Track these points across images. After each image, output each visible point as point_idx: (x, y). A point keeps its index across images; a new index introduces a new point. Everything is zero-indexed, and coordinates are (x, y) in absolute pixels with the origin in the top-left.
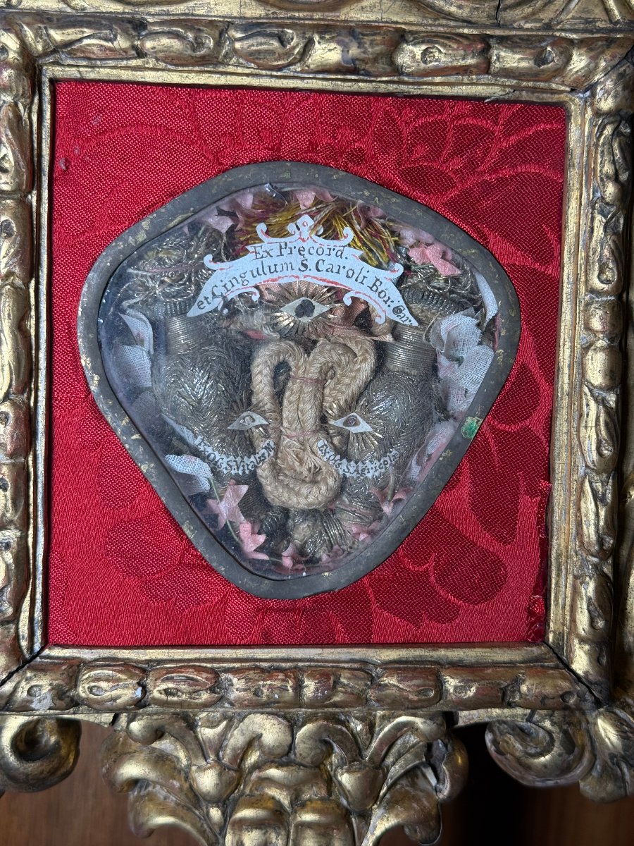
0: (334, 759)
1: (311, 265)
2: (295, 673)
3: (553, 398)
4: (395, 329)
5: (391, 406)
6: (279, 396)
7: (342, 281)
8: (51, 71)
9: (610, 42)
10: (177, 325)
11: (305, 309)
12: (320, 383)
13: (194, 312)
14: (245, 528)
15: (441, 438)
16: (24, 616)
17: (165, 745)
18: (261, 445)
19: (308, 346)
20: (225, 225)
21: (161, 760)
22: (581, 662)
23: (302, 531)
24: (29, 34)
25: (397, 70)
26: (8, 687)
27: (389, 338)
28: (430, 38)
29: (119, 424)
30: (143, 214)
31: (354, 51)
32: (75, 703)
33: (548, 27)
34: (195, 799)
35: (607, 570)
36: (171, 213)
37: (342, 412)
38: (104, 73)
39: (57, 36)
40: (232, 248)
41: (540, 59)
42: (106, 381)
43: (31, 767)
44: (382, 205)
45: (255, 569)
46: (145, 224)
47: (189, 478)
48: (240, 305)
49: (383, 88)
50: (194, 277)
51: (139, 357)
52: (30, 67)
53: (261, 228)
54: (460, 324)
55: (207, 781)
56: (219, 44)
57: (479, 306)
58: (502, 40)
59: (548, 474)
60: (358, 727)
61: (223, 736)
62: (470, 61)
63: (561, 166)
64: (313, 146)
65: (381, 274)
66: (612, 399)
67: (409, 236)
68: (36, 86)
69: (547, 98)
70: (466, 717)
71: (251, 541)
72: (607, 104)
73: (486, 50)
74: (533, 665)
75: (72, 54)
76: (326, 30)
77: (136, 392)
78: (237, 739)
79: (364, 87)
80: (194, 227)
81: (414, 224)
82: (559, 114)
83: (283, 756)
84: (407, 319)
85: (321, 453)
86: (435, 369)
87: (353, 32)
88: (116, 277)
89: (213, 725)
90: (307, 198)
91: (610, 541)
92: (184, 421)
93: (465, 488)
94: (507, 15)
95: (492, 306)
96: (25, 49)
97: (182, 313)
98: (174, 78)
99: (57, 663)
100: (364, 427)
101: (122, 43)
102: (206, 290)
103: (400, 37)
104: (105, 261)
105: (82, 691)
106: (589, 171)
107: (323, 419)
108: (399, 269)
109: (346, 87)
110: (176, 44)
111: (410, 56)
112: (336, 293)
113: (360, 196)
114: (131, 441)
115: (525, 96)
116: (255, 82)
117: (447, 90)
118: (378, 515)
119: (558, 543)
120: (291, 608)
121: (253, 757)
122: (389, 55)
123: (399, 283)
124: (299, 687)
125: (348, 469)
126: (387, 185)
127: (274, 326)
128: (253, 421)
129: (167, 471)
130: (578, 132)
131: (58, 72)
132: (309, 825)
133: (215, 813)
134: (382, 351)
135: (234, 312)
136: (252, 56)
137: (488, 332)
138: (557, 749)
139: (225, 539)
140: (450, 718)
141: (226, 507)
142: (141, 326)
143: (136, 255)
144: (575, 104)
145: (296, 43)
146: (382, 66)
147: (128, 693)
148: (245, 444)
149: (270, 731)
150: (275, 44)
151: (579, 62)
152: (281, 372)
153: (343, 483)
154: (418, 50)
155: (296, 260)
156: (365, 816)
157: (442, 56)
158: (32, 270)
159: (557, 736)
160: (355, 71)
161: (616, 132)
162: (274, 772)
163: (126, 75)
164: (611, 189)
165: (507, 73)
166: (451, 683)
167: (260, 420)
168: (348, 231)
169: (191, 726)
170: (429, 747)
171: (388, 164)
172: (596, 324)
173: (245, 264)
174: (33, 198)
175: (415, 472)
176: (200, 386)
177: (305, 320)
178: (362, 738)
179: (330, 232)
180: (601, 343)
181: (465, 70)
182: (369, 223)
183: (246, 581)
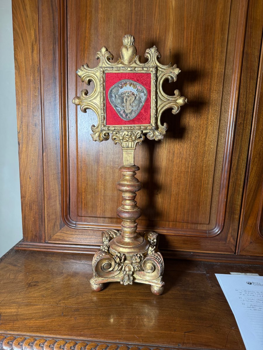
0: (132, 136)
1: (129, 89)
2: (128, 127)
3: (151, 101)
4: (137, 95)
5: (136, 102)
6: (126, 102)
7: (131, 90)
8: (105, 72)
9: (154, 67)
10: (117, 95)
11: (128, 93)
12: (130, 100)
13: (118, 94)
14: (123, 114)
15: (141, 105)
16: (104, 122)
17: (117, 135)
18: (125, 107)
19: (129, 97)
20: (121, 86)
21: (117, 136)
22: (153, 125)
23: (129, 115)
24: (103, 69)
25: (135, 70)
26: (103, 128)
27: (136, 96)
28: (138, 67)
29: (112, 104)
30: (113, 85)
31: (131, 69)
32: (109, 130)
33: (149, 66)
34: (120, 140)
35: (156, 116)
36: (116, 85)
37: (132, 103)
38: (110, 72)
39: (106, 69)
40: (122, 88)
41: (148, 69)
42: (111, 100)
43: (106, 137)
44: (135, 83)
45: (124, 118)
46: (114, 86)
47: (118, 110)
48: (123, 93)
49: (134, 72)
50: (118, 90)
51: (113, 99)
52: (104, 72)
53: (124, 86)
54: (142, 94)
55: (121, 138)
56: (120, 69)
57: (144, 92)
58: (144, 67)
59: (150, 108)
60: (134, 133)
61: (122, 134)
62: (142, 69)
63: (151, 79)
64: (128, 78)
65: (135, 90)
66: (155, 100)
67: (137, 86)
68: (104, 73)
69: (149, 72)
70: (144, 132)
71: (124, 115)
72: (154, 73)
73: (143, 68)
74: (149, 126)
75: (107, 70)
76: (129, 67)
77: (113, 102)
78: (123, 134)
79: (133, 72)
80: (118, 86)
81: (138, 85)
82: (150, 74)
83: (128, 135)
84: (137, 94)
85: (130, 107)
86: (141, 99)
87: (131, 67)
88: (111, 91)
89: (121, 133)
90: (128, 83)
91: (156, 114)
92: (118, 104)
93: (143, 110)
94: (145, 65)
95: (145, 93)
96: (103, 70)
97: (117, 94)
98: (116, 72)
99: (107, 127)
100: (134, 104)
101: (111, 69)
102: (119, 92)
103: (136, 67)
104: (110, 89)
105: (110, 129)
106: (153, 79)
107: (130, 104)
108: (137, 89)
109: (131, 72)
110: (116, 69)
111: (136, 69)
112: (131, 92)
113: (133, 82)
114: (113, 106)
115: (147, 72)
116: (123, 72)
117: (140, 72)
118: (135, 112)
119: (151, 115)
120: (128, 121)
121: (125, 136)
122: (135, 69)
123: (137, 90)
124: (128, 128)
125: (133, 109)
126: (135, 81)
127: (126, 95)
128: (124, 105)
129: (116, 109)
130: (152, 76)
131: (106, 72)
132: (130, 141)
133: (122, 141)
134: (135, 97)
135: (122, 94)
136: (123, 70)
137: (145, 95)
138: (152, 134)
139: (122, 115)
140: (142, 131)
141: (122, 112)
142: (113, 95)
143: (113, 89)
144: (151, 73)
145: (126, 68)
146: (134, 70)
147: (113, 129)
148: (123, 107)
149: (126, 133)
150: (124, 69)
151: (151, 69)
152: (126, 99)
153: (132, 110)
154: (137, 69)
155: (127, 89)
156: (135, 141)
157: (139, 69)
158: (104, 90)
159: (152, 133)
160: (132, 71)
161: (155, 75)
162: (127, 137)
163: (112, 72)
164: (154, 81)
165: (145, 70)
166: (142, 127)
167: (125, 105)
168: (132, 86)
169: (119, 133)
170: (141, 135)
171: (135, 79)
172: (154, 93)
173: (123, 89)
174: (104, 83)
175: (139, 109)
176: (119, 101)
177: (129, 94)
178: (135, 134)
179: (130, 86)
180: (154, 95)
181: (141, 70)
182: (134, 85)
183: (124, 119)
